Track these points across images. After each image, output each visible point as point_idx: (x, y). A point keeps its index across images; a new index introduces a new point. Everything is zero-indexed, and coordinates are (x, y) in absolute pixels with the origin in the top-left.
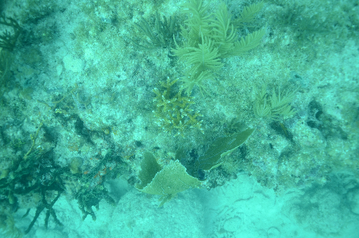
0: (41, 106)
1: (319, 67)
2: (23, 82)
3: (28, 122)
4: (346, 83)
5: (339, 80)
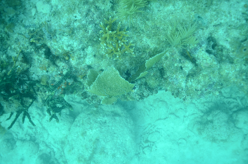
0: (20, 37)
1: (214, 11)
2: (7, 19)
3: (11, 49)
4: (232, 22)
5: (228, 20)
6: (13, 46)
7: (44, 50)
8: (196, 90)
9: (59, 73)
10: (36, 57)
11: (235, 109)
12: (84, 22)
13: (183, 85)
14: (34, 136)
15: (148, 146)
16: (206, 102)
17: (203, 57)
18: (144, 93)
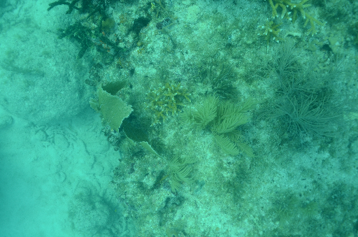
4: (201, 219)
5: (202, 214)
7: (145, 16)
8: (126, 192)
10: (134, 8)
11: (114, 231)
12: (182, 63)
13: (129, 180)
15: (47, 136)
17: (161, 196)
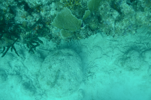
3: (2, 5)
6: (3, 3)
8: (121, 30)
9: (34, 20)
10: (18, 10)
11: (143, 50)
13: (113, 25)
14: (19, 72)
15: (90, 75)
16: (125, 47)
17: (125, 7)
18: (88, 33)
